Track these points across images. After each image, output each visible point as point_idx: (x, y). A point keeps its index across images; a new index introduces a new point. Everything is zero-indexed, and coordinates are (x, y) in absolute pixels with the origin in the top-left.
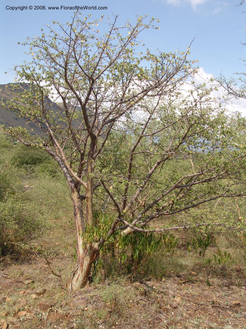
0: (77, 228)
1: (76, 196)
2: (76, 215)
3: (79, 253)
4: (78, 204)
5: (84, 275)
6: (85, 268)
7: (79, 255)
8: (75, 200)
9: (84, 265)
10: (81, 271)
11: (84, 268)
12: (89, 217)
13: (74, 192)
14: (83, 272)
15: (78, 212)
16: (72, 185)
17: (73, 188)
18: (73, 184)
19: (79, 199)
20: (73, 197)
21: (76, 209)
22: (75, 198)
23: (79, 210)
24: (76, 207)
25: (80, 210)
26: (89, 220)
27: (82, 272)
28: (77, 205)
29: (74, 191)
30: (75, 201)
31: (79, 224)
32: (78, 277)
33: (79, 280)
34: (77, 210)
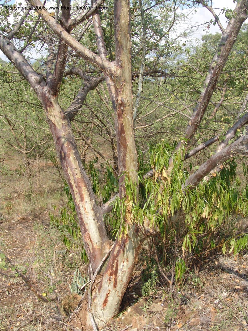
0: (74, 187)
1: (58, 114)
2: (67, 157)
3: (91, 241)
4: (66, 133)
5: (120, 291)
6: (122, 277)
7: (90, 245)
8: (56, 123)
9: (119, 272)
10: (112, 284)
11: (119, 279)
12: (128, 158)
13: (53, 106)
14: (119, 285)
15: (70, 149)
16: (45, 90)
17: (47, 95)
18: (46, 88)
19: (66, 121)
20: (52, 118)
21: (63, 144)
22: (57, 119)
23: (70, 146)
24: (63, 140)
25: (72, 144)
26: (128, 164)
27: (115, 286)
28: (62, 134)
29: (51, 103)
30: (57, 126)
31: (77, 177)
32: (107, 297)
33: (109, 304)
34: (65, 145)
